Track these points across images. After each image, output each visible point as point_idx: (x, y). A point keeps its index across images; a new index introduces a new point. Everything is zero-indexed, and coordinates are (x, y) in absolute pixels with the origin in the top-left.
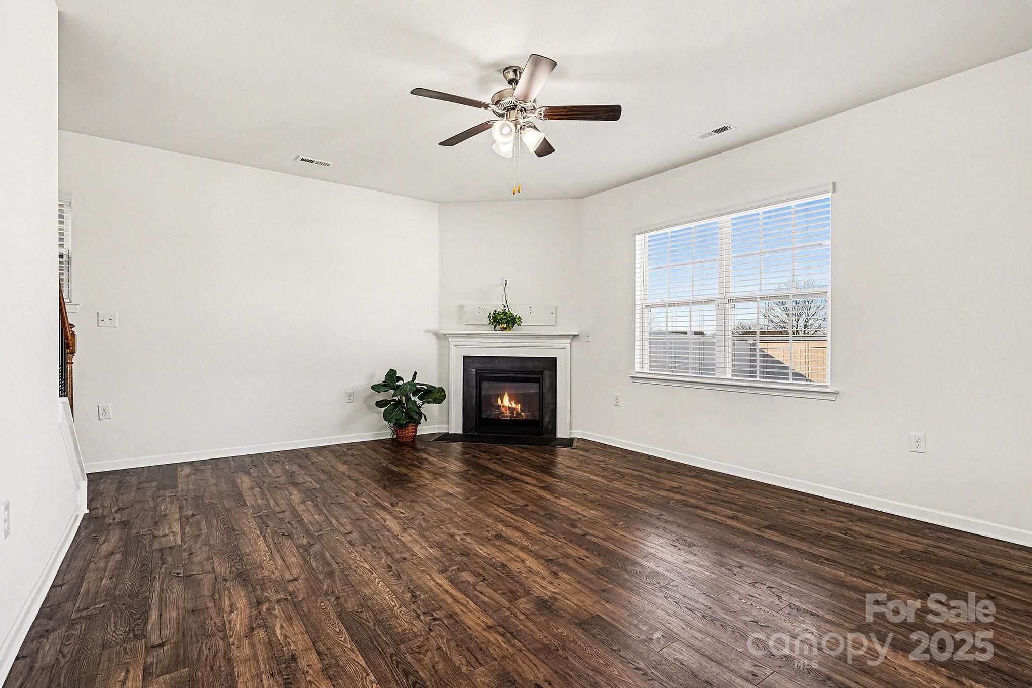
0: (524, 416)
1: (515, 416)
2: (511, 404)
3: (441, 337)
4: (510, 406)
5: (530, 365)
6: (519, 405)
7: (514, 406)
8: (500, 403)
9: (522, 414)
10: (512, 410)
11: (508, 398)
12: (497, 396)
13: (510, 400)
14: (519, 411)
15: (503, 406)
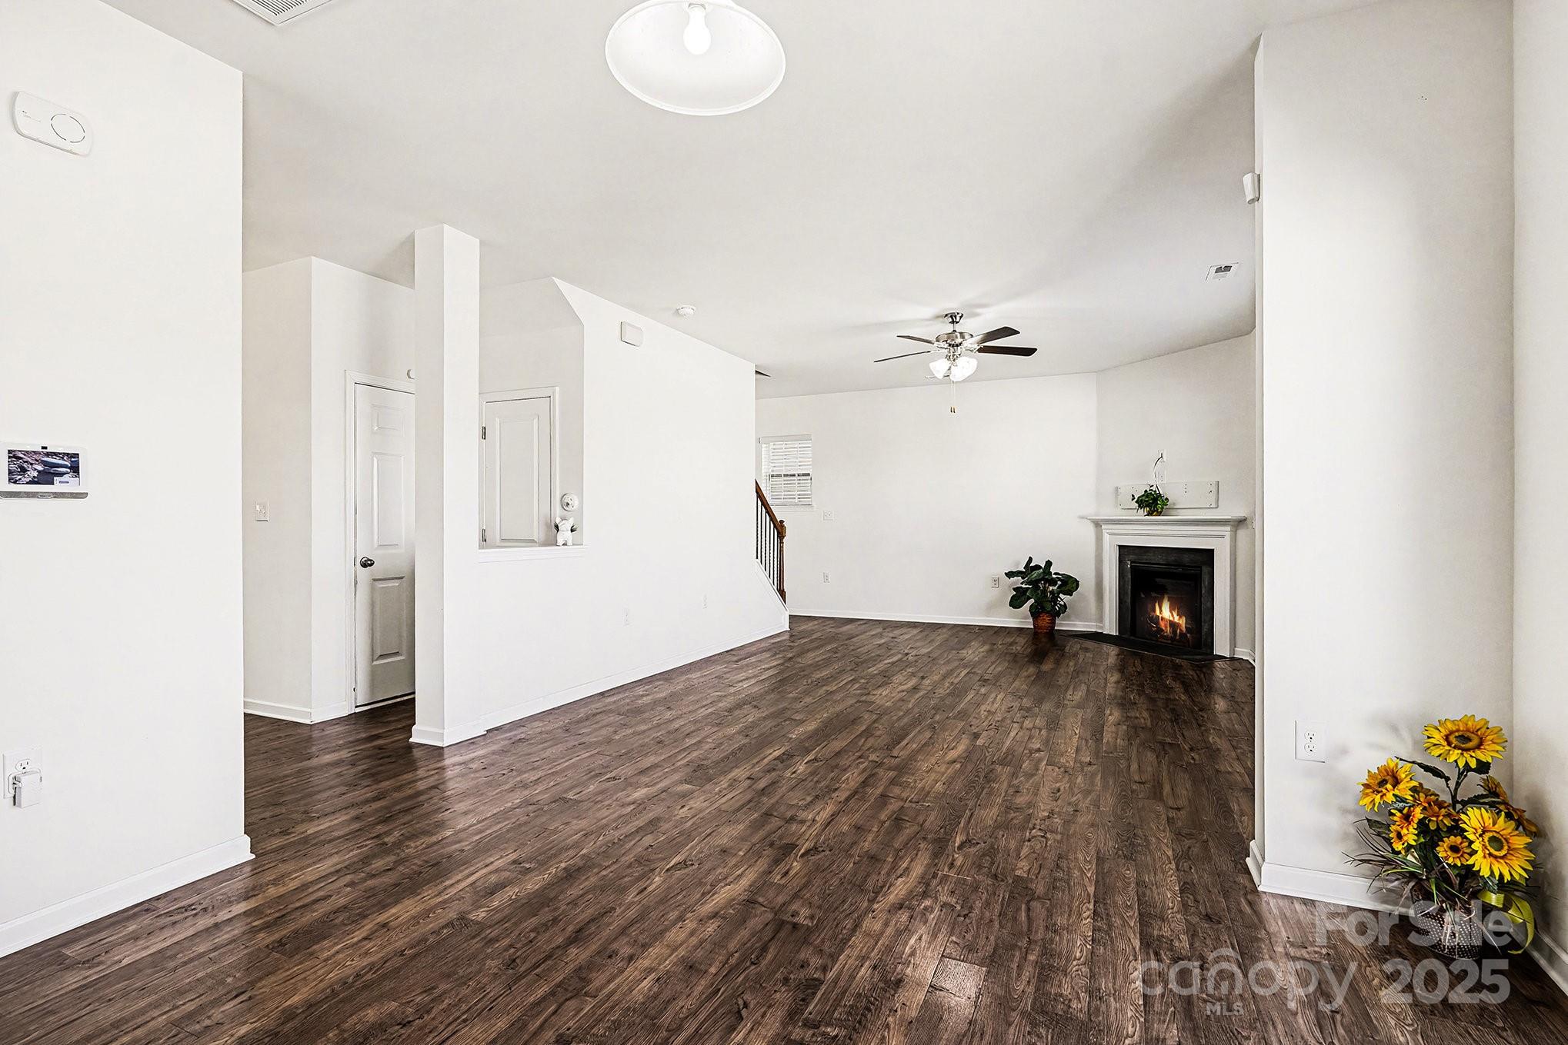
0: (1190, 639)
1: (1178, 638)
2: (1173, 615)
3: (1097, 524)
4: (1171, 619)
5: (1186, 558)
6: (1184, 618)
7: (1176, 619)
8: (1158, 612)
9: (1188, 635)
10: (1172, 624)
11: (1168, 604)
12: (1154, 600)
13: (1171, 609)
14: (1184, 630)
15: (1162, 619)
